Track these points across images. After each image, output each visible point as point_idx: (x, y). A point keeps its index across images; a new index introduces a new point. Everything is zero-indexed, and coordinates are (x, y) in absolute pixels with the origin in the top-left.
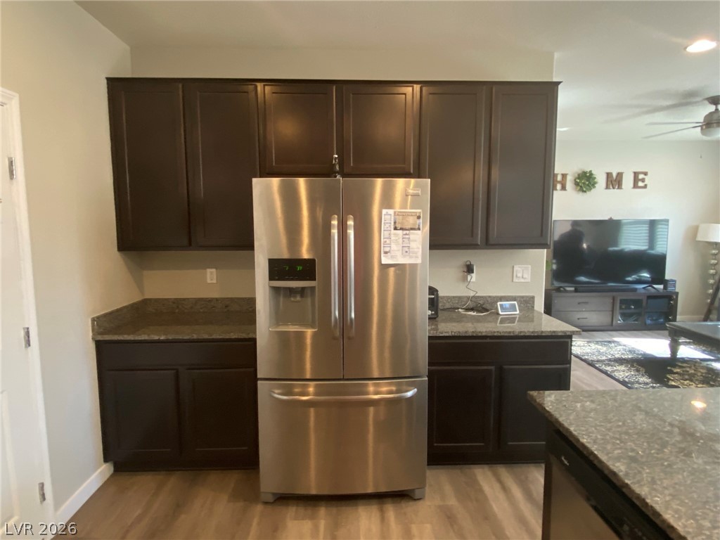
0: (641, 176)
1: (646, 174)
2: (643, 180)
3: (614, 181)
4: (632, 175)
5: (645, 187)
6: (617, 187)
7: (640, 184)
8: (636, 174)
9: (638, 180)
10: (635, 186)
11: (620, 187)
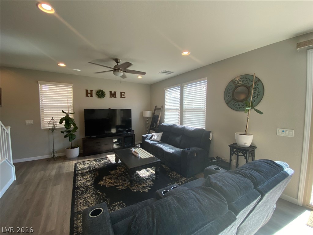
0: (123, 94)
1: (125, 93)
2: (124, 95)
3: (113, 95)
4: (120, 93)
5: (125, 97)
6: (114, 97)
7: (123, 96)
8: (121, 93)
9: (122, 95)
10: (121, 97)
11: (115, 97)
